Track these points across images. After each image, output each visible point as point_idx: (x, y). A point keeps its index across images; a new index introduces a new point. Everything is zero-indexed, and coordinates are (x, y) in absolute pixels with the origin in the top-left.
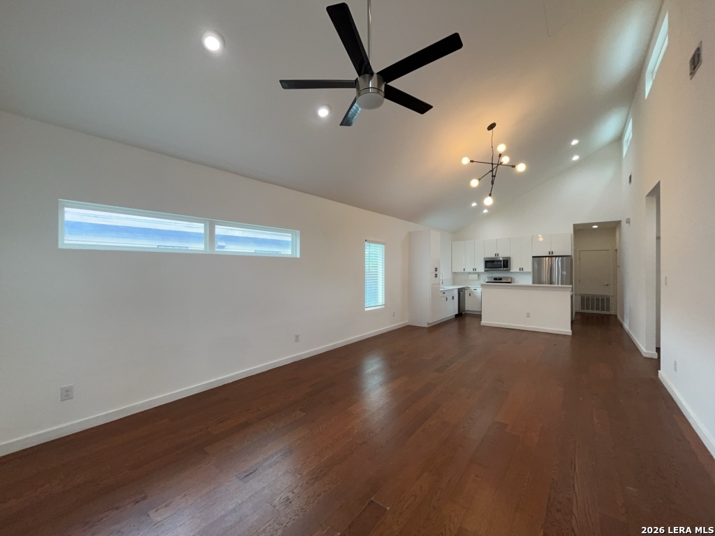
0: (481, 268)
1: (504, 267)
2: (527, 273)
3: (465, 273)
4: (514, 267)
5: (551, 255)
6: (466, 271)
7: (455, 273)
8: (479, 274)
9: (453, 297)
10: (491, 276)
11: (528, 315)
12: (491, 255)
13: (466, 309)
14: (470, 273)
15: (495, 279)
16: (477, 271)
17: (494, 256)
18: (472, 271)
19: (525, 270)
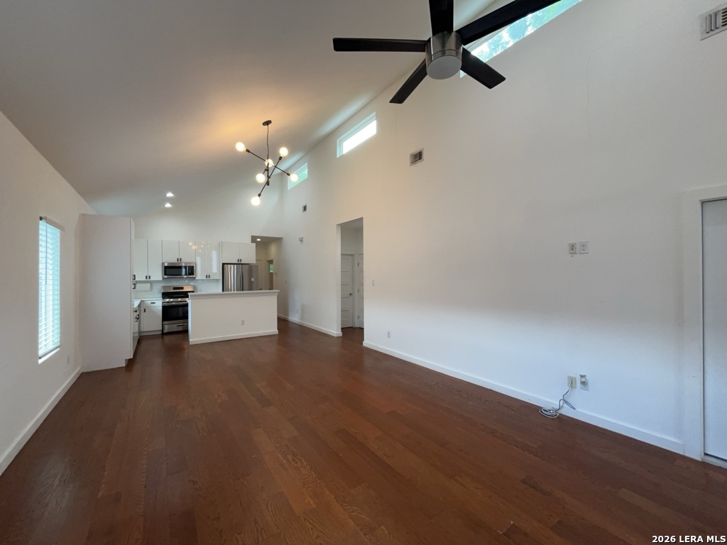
0: (158, 275)
1: (189, 275)
2: (215, 281)
4: (199, 274)
5: (239, 262)
6: (138, 278)
8: (152, 283)
10: (170, 284)
11: (243, 323)
12: (171, 259)
14: (141, 282)
15: (174, 288)
16: (152, 279)
17: (176, 261)
18: (144, 279)
19: (211, 278)
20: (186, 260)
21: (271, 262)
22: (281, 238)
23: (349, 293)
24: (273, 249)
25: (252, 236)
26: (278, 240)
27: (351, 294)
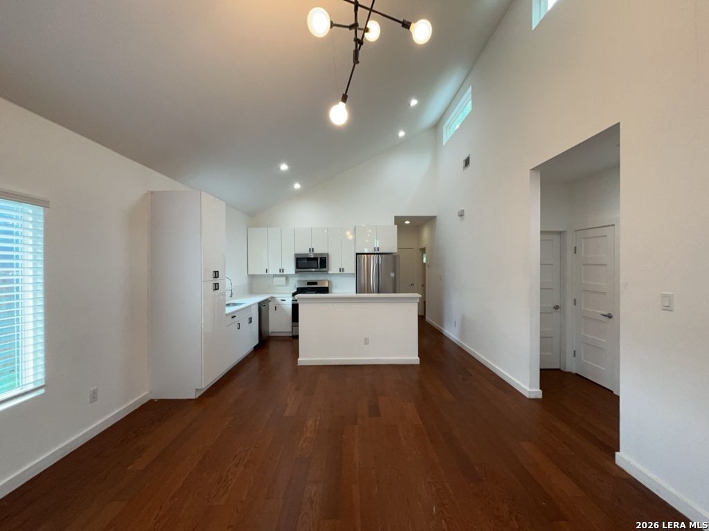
0: (290, 268)
1: (321, 268)
2: (349, 275)
3: (266, 276)
4: (333, 267)
5: (377, 252)
6: (271, 272)
7: (252, 277)
8: (287, 277)
9: (250, 319)
10: (304, 279)
11: (366, 342)
12: (304, 250)
13: (271, 330)
14: (275, 276)
15: (309, 283)
16: (285, 273)
17: (308, 252)
18: (278, 273)
19: (345, 272)
20: (319, 250)
21: (423, 250)
22: (435, 217)
23: (552, 305)
24: (426, 233)
25: (395, 217)
26: (430, 220)
27: (556, 308)
